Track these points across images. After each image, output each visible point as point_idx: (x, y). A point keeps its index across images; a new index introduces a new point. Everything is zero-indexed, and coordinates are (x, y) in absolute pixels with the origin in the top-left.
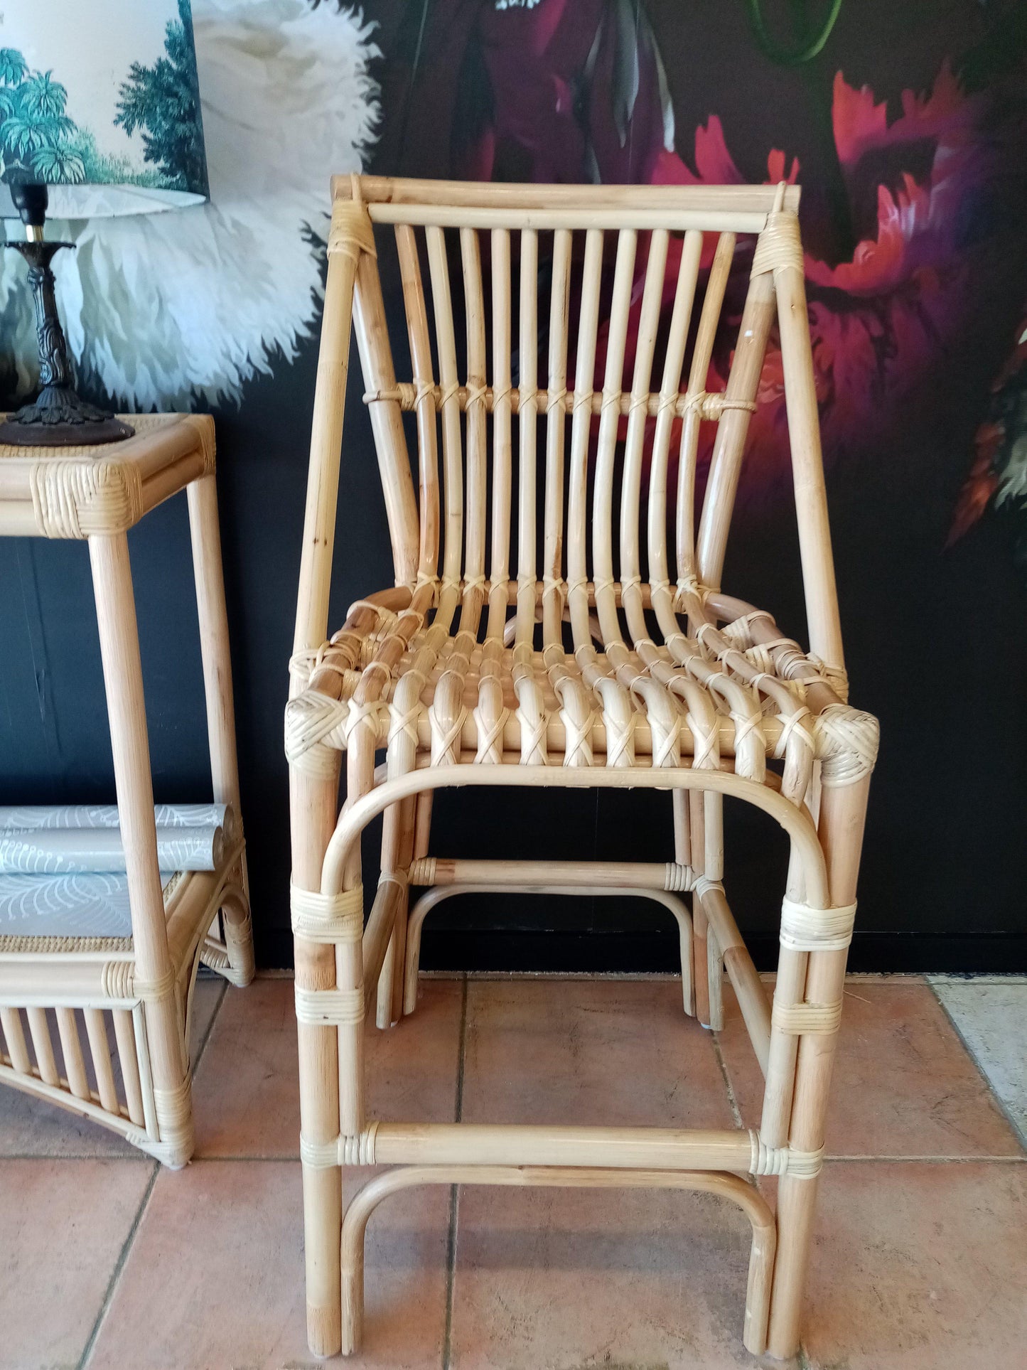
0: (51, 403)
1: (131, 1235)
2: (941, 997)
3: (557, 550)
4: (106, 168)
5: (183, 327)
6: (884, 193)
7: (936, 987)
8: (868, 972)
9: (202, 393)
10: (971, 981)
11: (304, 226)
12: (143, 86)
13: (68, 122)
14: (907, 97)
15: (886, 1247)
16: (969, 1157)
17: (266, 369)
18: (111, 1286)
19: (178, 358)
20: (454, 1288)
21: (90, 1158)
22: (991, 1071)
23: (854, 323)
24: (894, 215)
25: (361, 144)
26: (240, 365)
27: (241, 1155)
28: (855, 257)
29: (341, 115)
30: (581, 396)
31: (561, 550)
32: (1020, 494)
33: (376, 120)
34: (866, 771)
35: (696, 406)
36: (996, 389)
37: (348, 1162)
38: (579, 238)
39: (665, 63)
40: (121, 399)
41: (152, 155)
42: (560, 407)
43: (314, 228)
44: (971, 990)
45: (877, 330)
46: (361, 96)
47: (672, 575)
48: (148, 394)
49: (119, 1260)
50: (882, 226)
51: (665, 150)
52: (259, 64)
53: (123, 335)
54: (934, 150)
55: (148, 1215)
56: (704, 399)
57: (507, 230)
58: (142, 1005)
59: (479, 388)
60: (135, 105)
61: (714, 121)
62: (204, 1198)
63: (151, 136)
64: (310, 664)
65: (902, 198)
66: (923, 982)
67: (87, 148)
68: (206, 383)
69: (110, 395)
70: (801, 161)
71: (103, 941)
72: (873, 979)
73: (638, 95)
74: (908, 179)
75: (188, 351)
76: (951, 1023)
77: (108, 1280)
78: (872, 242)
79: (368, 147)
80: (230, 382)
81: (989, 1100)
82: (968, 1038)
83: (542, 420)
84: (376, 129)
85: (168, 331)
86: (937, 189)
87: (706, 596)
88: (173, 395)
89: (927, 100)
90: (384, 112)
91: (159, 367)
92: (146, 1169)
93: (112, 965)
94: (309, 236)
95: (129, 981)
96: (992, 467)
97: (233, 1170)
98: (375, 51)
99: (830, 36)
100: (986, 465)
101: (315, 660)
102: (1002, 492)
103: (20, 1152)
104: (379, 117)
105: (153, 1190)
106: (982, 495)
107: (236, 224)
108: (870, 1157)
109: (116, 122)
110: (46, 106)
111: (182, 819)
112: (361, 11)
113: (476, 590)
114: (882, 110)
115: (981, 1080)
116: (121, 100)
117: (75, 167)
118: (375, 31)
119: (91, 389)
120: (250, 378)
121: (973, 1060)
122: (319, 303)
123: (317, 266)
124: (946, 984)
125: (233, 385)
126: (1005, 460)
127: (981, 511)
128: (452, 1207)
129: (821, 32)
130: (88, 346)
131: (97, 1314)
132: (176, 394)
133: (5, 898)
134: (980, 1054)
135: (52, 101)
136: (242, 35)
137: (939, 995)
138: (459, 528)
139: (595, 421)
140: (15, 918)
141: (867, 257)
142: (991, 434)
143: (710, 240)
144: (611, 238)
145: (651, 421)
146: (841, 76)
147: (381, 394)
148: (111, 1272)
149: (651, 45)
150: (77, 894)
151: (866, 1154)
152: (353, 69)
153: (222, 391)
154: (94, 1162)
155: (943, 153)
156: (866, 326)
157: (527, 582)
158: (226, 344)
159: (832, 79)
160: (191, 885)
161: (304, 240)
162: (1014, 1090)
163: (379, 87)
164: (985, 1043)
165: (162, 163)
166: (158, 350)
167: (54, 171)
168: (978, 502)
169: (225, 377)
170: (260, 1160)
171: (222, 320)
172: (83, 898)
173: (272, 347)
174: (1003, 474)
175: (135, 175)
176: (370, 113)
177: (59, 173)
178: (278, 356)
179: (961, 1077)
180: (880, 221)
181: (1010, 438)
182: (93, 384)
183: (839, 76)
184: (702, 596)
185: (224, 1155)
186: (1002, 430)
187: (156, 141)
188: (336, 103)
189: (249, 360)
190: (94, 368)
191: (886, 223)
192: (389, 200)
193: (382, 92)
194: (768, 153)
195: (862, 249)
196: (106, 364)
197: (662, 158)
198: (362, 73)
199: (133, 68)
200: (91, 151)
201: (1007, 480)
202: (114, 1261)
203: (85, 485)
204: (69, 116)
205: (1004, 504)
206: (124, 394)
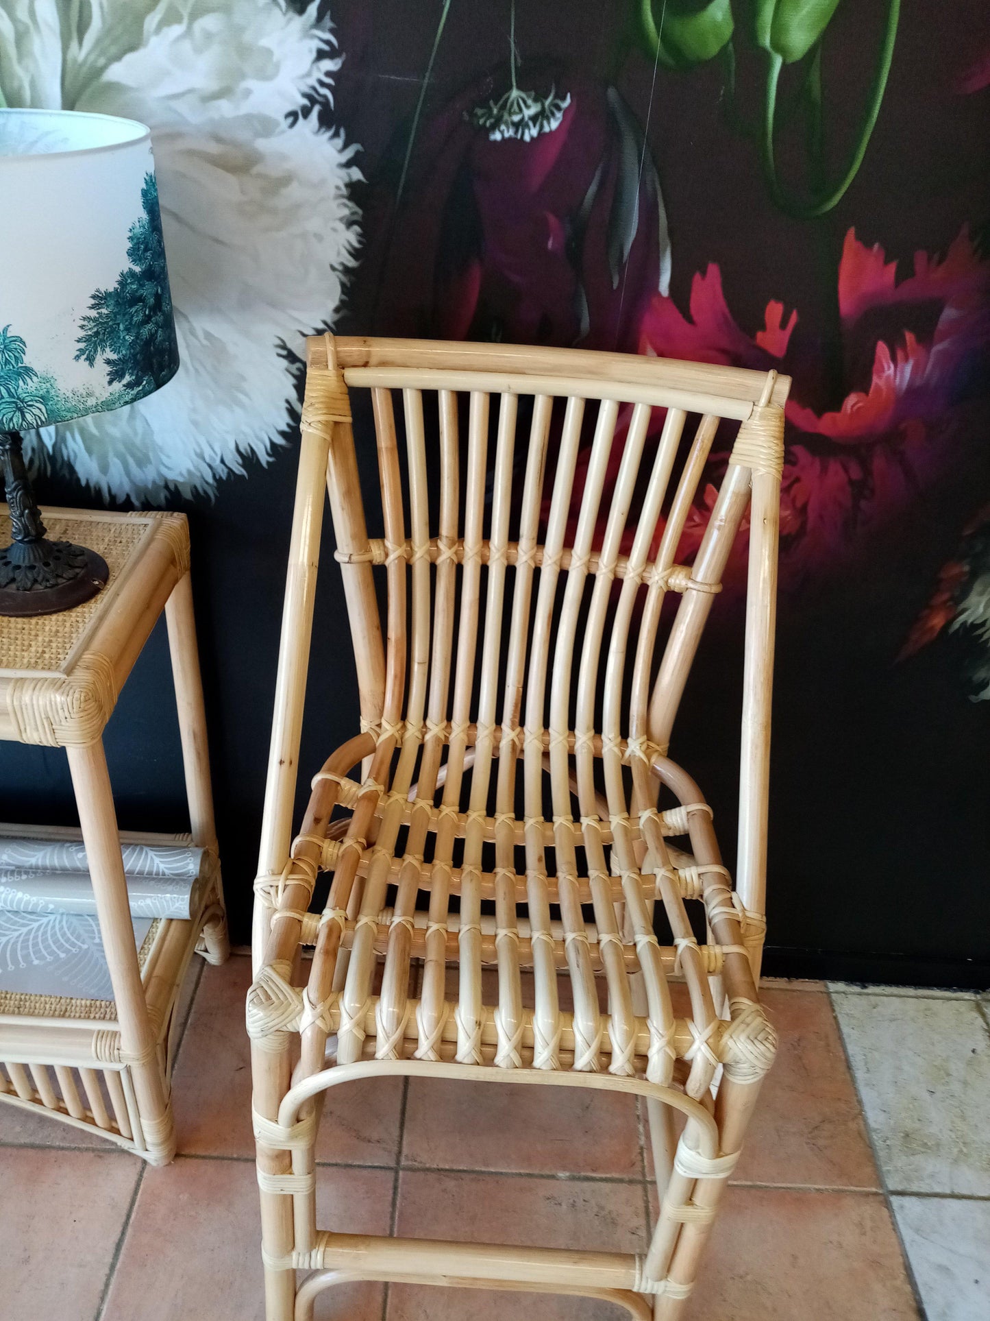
0: (24, 561)
1: (123, 1233)
2: (837, 1008)
3: (517, 700)
4: (69, 405)
5: (155, 426)
6: (882, 349)
7: (834, 996)
8: (776, 977)
9: (176, 487)
10: (865, 991)
11: (279, 342)
12: (104, 311)
13: (28, 371)
14: (920, 257)
15: (749, 1278)
16: (831, 1187)
17: (239, 470)
18: (107, 1285)
19: (151, 455)
20: (389, 1300)
21: (87, 1149)
22: (866, 1094)
23: (834, 467)
24: (890, 370)
25: (340, 268)
26: (213, 465)
27: (215, 1154)
28: (844, 407)
29: (319, 237)
30: (550, 558)
31: (520, 698)
32: (975, 622)
33: (356, 245)
34: (760, 1077)
35: (661, 583)
36: (968, 532)
37: (300, 1267)
38: (559, 404)
39: (666, 206)
40: (95, 488)
41: (116, 376)
42: (529, 565)
43: (289, 345)
44: (863, 1001)
45: (856, 473)
46: (341, 219)
47: (624, 732)
48: (121, 483)
49: (113, 1259)
50: (875, 380)
51: (659, 294)
52: (232, 179)
53: (94, 431)
54: (941, 311)
55: (137, 1213)
56: (670, 576)
57: (486, 393)
58: (128, 1070)
59: (450, 548)
60: (97, 333)
61: (713, 270)
62: (184, 1197)
63: (114, 356)
64: (272, 891)
65: (900, 355)
66: (823, 989)
67: (48, 392)
68: (181, 479)
69: (83, 483)
70: (799, 313)
71: (93, 1002)
72: (780, 983)
73: (635, 239)
74: (909, 337)
75: (161, 449)
76: (841, 1038)
77: (104, 1279)
78: (863, 395)
79: (347, 270)
80: (203, 478)
81: (859, 1127)
82: (852, 1056)
83: (510, 572)
84: (355, 254)
85: (140, 430)
86: (938, 347)
87: (653, 760)
88: (146, 488)
89: (940, 262)
90: (364, 237)
91: (131, 461)
92: (135, 1164)
93: (101, 1034)
94: (284, 353)
95: (116, 1052)
96: (952, 598)
97: (209, 1168)
98: (356, 174)
99: (846, 192)
100: (946, 596)
101: (277, 887)
102: (958, 620)
103: (27, 1141)
104: (360, 242)
105: (142, 1186)
106: (938, 621)
107: (208, 335)
108: (749, 1183)
109: (77, 358)
110: (4, 359)
111: (162, 867)
112: (342, 132)
113: (437, 739)
114: (892, 268)
115: (856, 1104)
116: (82, 333)
117: (37, 412)
118: (357, 153)
119: (64, 475)
120: (224, 477)
121: (853, 1080)
122: (295, 416)
123: (292, 381)
124: (844, 993)
125: (207, 483)
126: (965, 593)
127: (935, 635)
128: (392, 1218)
129: (836, 190)
130: (59, 438)
131: (96, 1311)
132: (150, 486)
133: (4, 940)
134: (860, 1075)
135: (11, 354)
136: (213, 148)
137: (835, 1004)
138: (424, 675)
139: (563, 576)
140: (13, 967)
141: (855, 408)
142: (955, 571)
143: (692, 421)
144: (592, 407)
145: (617, 585)
146: (854, 232)
147: (353, 557)
148: (107, 1271)
149: (655, 190)
150: (68, 940)
151: (746, 1180)
152: (333, 192)
153: (195, 487)
154: (92, 1154)
155: (949, 313)
156: (846, 470)
157: (487, 732)
158: (199, 445)
159: (843, 235)
160: (170, 933)
161: (279, 355)
162: (882, 1117)
163: (360, 212)
164: (866, 1063)
165: (127, 378)
166: (130, 447)
167: (15, 420)
168: (932, 628)
169: (199, 474)
170: (232, 1159)
171: (195, 423)
172: (73, 945)
173: (246, 450)
174: (961, 605)
175: (99, 402)
176: (351, 237)
177: (20, 421)
178: (253, 459)
179: (839, 1099)
180: (874, 374)
181: (974, 575)
182: (66, 472)
183: (852, 232)
184: (649, 761)
185: (202, 1153)
186: (966, 568)
187: (120, 359)
188: (314, 224)
189: (222, 461)
190: (66, 458)
191: (880, 377)
192: (366, 365)
193: (363, 217)
194: (766, 303)
195: (852, 401)
196: (78, 457)
197: (655, 301)
198: (343, 196)
199: (94, 297)
200: (52, 392)
201: (964, 611)
202: (108, 1259)
203: (60, 711)
204: (28, 365)
205: (958, 630)
206: (97, 483)
